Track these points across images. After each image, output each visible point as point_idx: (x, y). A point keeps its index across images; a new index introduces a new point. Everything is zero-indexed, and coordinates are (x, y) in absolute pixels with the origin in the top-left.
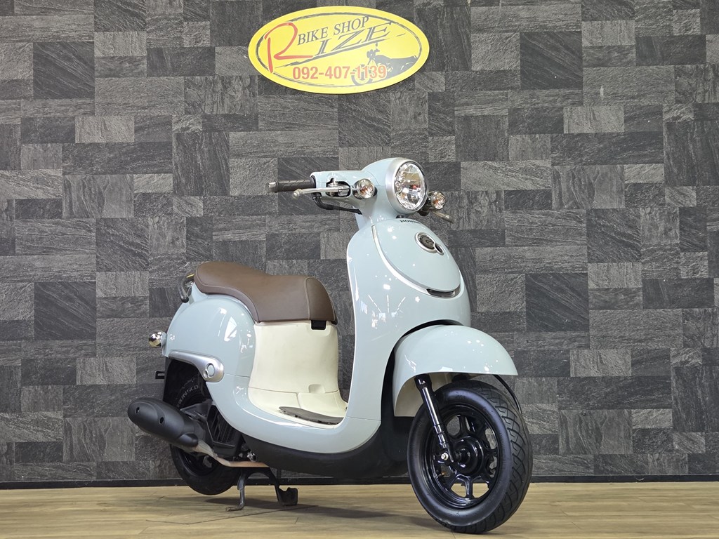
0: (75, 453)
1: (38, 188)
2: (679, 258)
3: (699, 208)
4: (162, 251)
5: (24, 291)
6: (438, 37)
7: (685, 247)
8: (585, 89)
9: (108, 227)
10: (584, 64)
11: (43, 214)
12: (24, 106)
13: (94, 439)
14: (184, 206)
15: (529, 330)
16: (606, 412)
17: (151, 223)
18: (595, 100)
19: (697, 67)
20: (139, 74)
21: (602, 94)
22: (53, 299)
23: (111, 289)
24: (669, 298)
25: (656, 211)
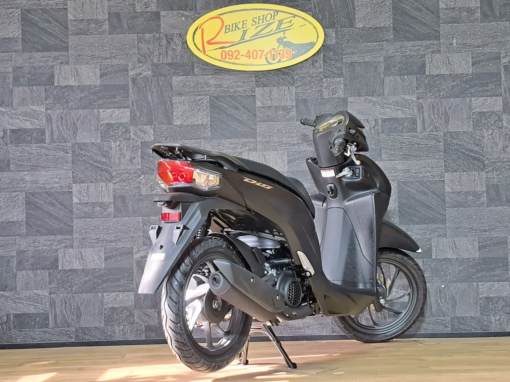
0: (58, 322)
4: (122, 167)
5: (18, 199)
8: (442, 41)
9: (81, 149)
10: (441, 21)
11: (31, 140)
12: (15, 58)
13: (73, 311)
14: (139, 134)
15: (401, 224)
16: (459, 285)
17: (114, 146)
18: (450, 49)
20: (103, 32)
21: (455, 44)
22: (39, 205)
23: (84, 196)
24: (507, 198)
25: (496, 133)
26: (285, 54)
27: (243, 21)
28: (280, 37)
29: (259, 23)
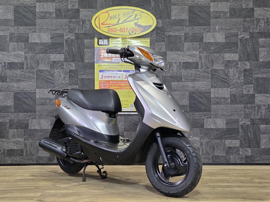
0: (28, 153)
1: (15, 58)
2: (243, 87)
3: (251, 69)
4: (60, 82)
5: (10, 95)
6: (159, 7)
7: (245, 83)
8: (211, 26)
9: (41, 73)
10: (211, 17)
11: (17, 68)
12: (11, 29)
13: (35, 148)
14: (68, 66)
15: (190, 111)
16: (216, 141)
17: (56, 72)
18: (215, 30)
19: (251, 19)
20: (53, 18)
21: (217, 28)
22: (21, 98)
23: (41, 95)
24: (239, 101)
25: (235, 70)
26: (138, 30)
27: (118, 15)
28: (136, 22)
29: (126, 15)
